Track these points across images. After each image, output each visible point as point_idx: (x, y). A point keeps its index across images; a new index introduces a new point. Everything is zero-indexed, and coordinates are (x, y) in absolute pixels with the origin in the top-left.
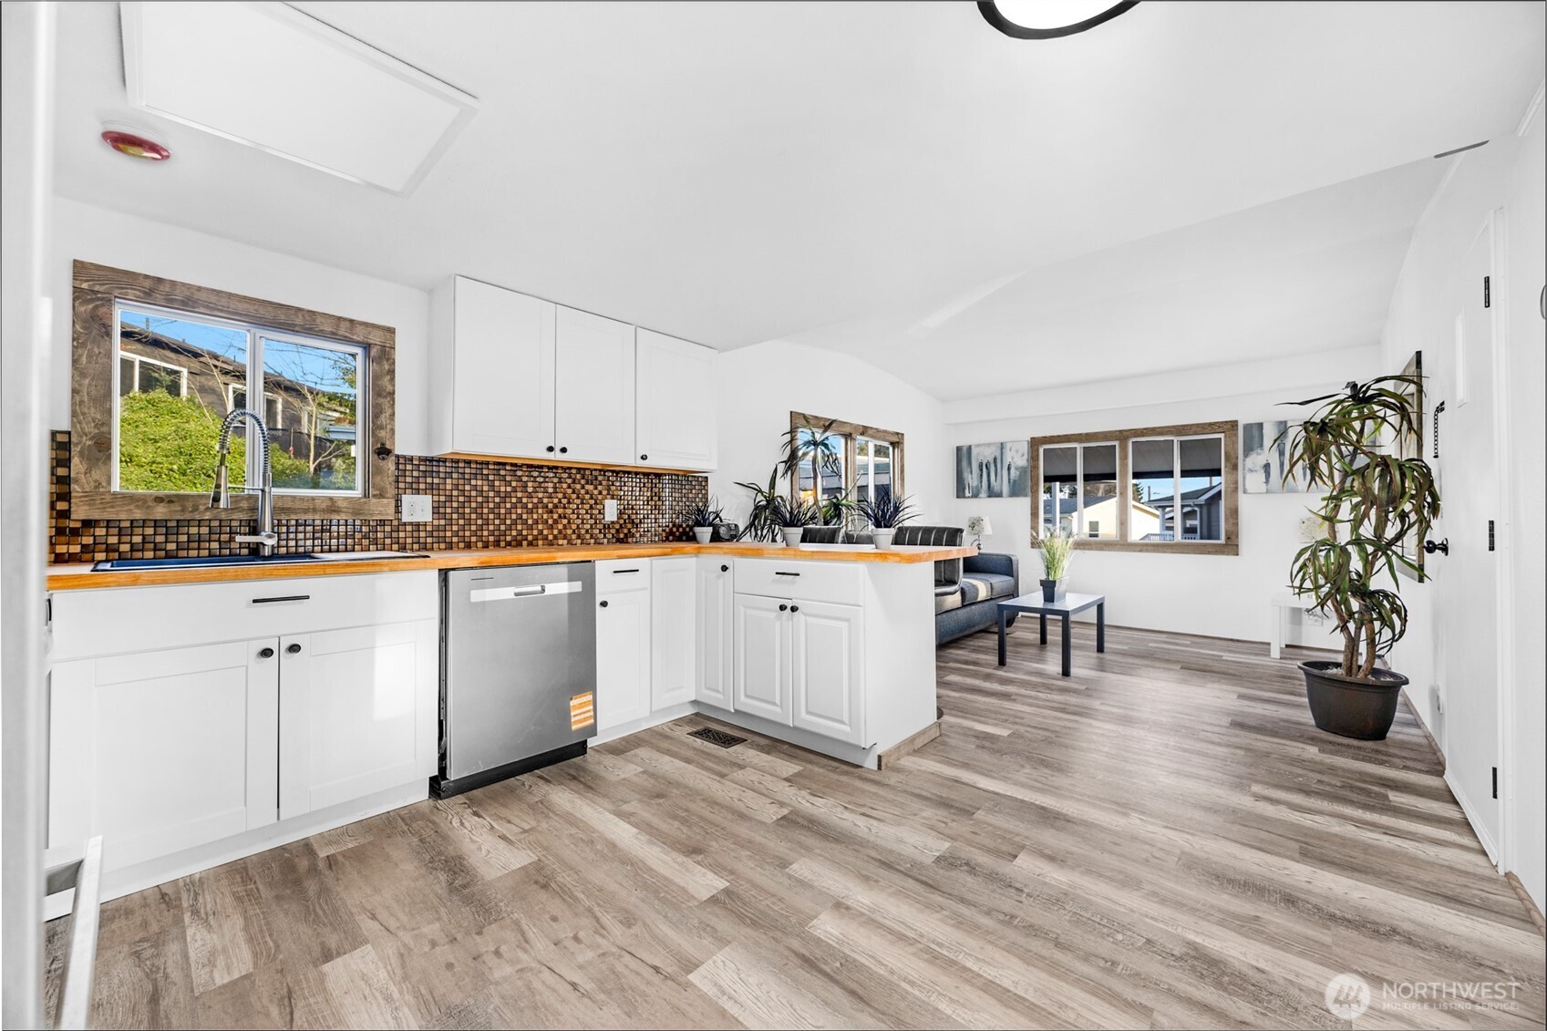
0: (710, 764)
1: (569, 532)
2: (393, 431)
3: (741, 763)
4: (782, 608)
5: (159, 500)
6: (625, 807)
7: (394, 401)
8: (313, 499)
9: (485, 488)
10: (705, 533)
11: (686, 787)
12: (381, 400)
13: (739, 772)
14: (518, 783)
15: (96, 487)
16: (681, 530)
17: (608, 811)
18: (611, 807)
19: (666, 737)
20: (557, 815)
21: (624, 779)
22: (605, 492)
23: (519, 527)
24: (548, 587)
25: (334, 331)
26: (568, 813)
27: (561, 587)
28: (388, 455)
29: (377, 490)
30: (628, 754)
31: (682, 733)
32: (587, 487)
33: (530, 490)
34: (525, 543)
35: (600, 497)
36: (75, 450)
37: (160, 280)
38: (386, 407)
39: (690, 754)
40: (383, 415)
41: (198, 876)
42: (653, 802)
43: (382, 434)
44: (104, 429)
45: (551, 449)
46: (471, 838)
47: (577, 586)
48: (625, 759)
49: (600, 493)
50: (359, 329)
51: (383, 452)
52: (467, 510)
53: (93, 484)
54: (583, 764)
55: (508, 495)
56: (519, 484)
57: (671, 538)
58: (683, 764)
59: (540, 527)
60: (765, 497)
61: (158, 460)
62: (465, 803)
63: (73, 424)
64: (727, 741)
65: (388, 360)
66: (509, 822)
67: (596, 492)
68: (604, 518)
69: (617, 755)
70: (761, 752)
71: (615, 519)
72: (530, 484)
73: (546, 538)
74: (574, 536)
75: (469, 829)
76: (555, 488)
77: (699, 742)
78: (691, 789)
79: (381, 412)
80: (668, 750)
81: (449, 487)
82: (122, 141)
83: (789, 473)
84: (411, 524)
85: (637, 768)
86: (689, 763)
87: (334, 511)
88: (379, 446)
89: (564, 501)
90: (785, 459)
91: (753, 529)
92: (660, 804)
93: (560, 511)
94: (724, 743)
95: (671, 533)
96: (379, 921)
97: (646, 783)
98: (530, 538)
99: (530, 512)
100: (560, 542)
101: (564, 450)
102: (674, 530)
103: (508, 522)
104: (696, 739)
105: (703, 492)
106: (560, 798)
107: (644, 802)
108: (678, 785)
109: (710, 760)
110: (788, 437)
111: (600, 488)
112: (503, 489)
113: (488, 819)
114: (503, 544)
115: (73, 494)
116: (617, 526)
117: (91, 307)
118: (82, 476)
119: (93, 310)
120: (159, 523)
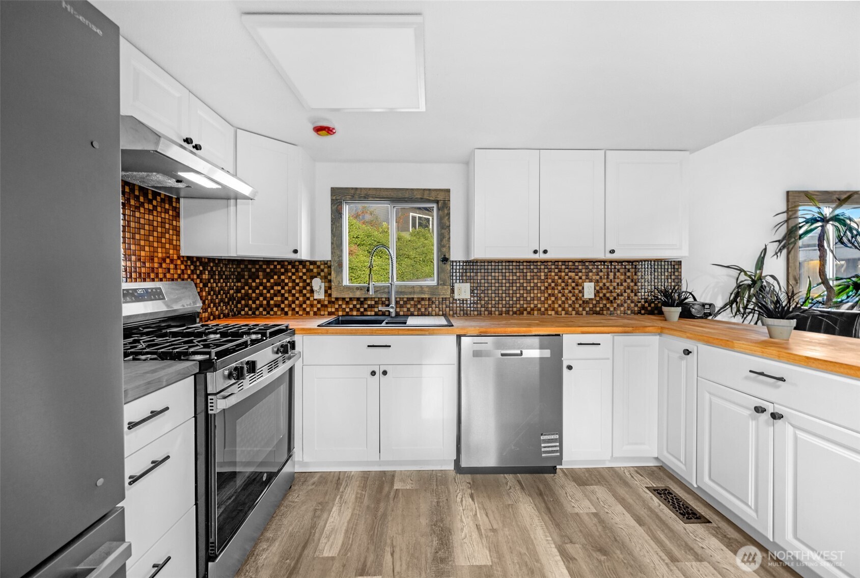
0: (662, 537)
1: (556, 306)
2: (449, 247)
3: (699, 551)
4: (759, 410)
5: (358, 288)
6: (569, 547)
7: (450, 231)
8: (413, 287)
9: (500, 278)
10: (674, 312)
11: (631, 554)
12: (443, 231)
13: (694, 563)
14: (504, 481)
15: (339, 284)
16: (653, 305)
17: (555, 543)
18: (557, 538)
19: (626, 484)
20: (518, 526)
21: (577, 514)
22: (584, 277)
23: (522, 302)
24: (524, 351)
25: (422, 197)
26: (525, 528)
27: (533, 352)
28: (447, 261)
29: (442, 281)
30: (588, 487)
31: (642, 484)
32: (570, 274)
33: (529, 278)
34: (525, 312)
35: (580, 281)
36: (332, 268)
37: (356, 189)
38: (446, 235)
39: (643, 513)
40: (445, 239)
41: (353, 473)
42: (595, 555)
43: (444, 250)
44: (340, 259)
45: (535, 252)
46: (461, 517)
47: (547, 353)
48: (584, 493)
49: (580, 278)
50: (433, 194)
51: (445, 260)
52: (490, 292)
53: (338, 282)
54: (552, 483)
55: (513, 283)
56: (521, 274)
57: (643, 312)
58: (633, 523)
59: (536, 302)
60: (750, 276)
61: (416, 256)
62: (470, 483)
63: (332, 258)
64: (689, 515)
65: (447, 208)
66: (487, 515)
67: (577, 277)
68: (583, 296)
69: (579, 485)
70: (727, 547)
71: (593, 297)
72: (528, 274)
73: (539, 310)
74: (560, 309)
75: (464, 508)
76: (546, 275)
77: (655, 501)
78: (635, 559)
79: (444, 238)
80: (623, 499)
81: (479, 278)
82: (319, 130)
83: (785, 251)
84: (459, 300)
85: (591, 507)
86: (640, 525)
87: (423, 293)
88: (443, 256)
89: (553, 285)
90: (780, 238)
91: (734, 305)
92: (600, 561)
93: (550, 291)
94: (683, 514)
95: (643, 307)
96: (393, 559)
97: (594, 529)
98: (529, 309)
99: (529, 292)
100: (550, 312)
101: (545, 252)
102: (647, 305)
103: (515, 299)
104: (654, 497)
105: (676, 274)
106: (525, 509)
107: (587, 550)
108: (623, 547)
109: (663, 531)
110: (784, 217)
111: (580, 274)
112: (511, 278)
113: (476, 505)
114: (511, 313)
115: (332, 287)
116: (594, 302)
117: (336, 206)
118: (334, 279)
119: (337, 208)
120: (358, 299)
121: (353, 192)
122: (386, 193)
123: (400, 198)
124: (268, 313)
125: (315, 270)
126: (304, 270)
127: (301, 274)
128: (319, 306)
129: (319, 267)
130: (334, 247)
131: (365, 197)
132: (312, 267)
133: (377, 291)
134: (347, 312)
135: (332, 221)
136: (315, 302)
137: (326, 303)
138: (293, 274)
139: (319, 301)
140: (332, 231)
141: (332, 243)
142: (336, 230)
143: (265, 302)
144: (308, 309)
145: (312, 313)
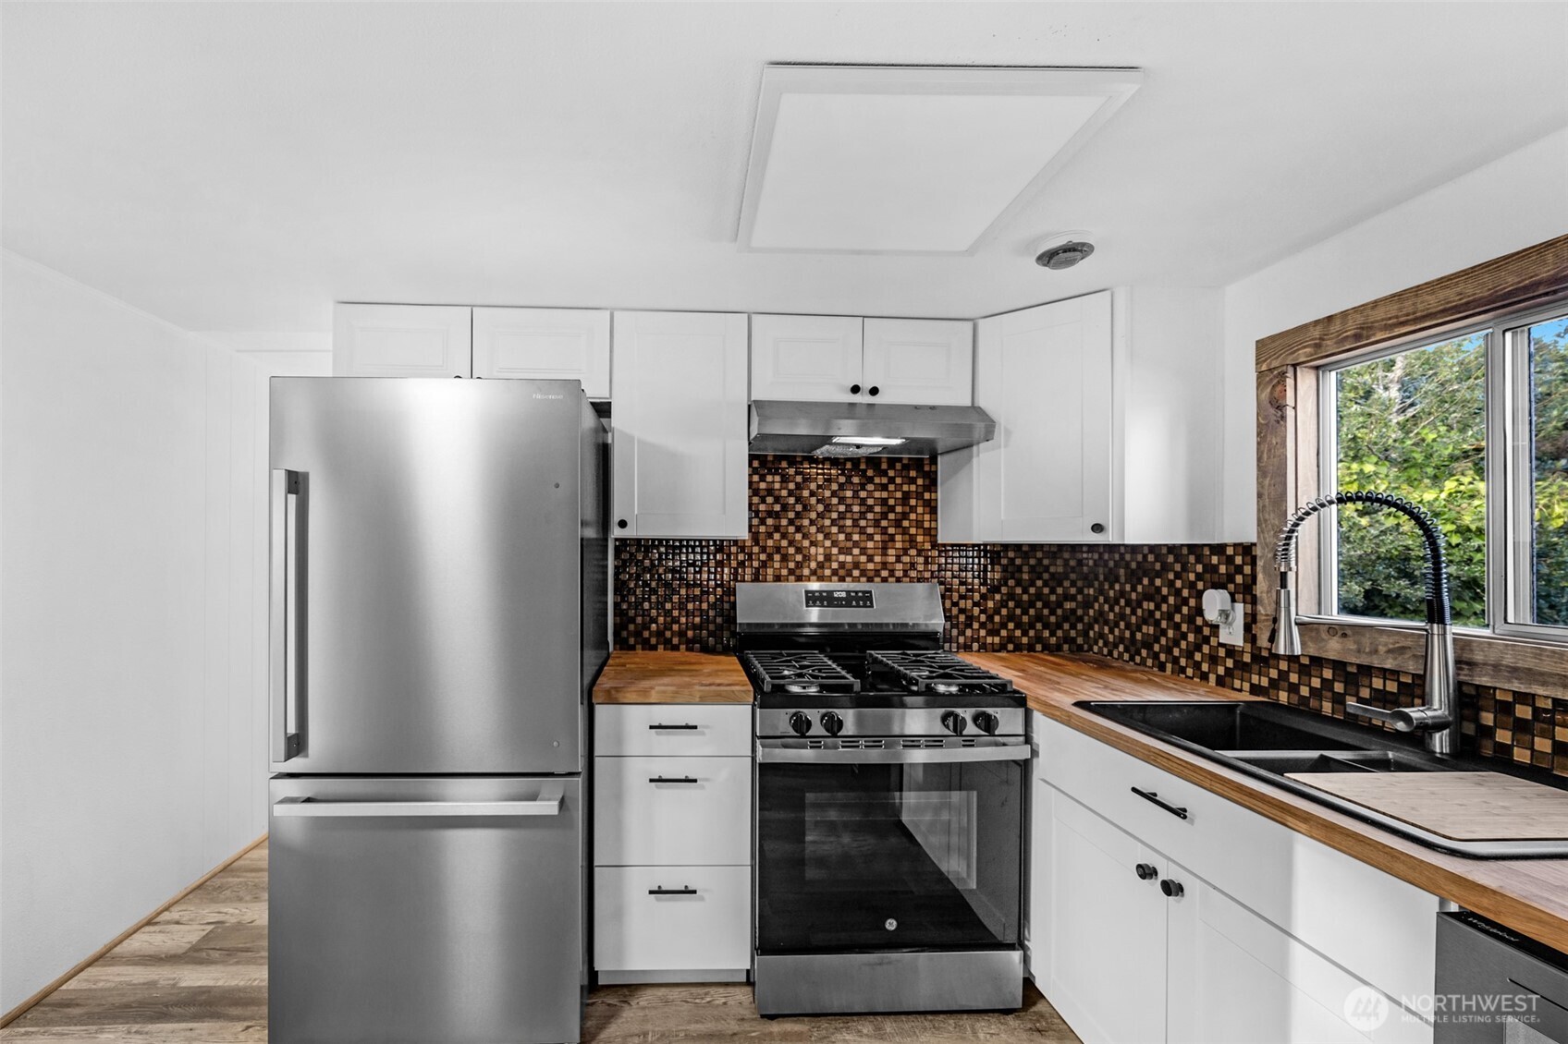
36: (1260, 565)
63: (1259, 537)
115: (1260, 617)
117: (1269, 390)
118: (1265, 595)
119: (1271, 393)
120: (1338, 666)
121: (1316, 333)
122: (1442, 294)
123: (1510, 294)
124: (1132, 659)
125: (1223, 569)
126: (1199, 568)
127: (1192, 577)
128: (1230, 663)
129: (1230, 560)
130: (1264, 506)
131: (1357, 337)
132: (1215, 560)
133: (1403, 648)
134: (1304, 700)
135: (1258, 435)
136: (1222, 652)
137: (1247, 658)
138: (1178, 576)
139: (1231, 651)
140: (1259, 459)
141: (1260, 496)
142: (1269, 458)
143: (1127, 634)
144: (1205, 667)
145: (1212, 677)
